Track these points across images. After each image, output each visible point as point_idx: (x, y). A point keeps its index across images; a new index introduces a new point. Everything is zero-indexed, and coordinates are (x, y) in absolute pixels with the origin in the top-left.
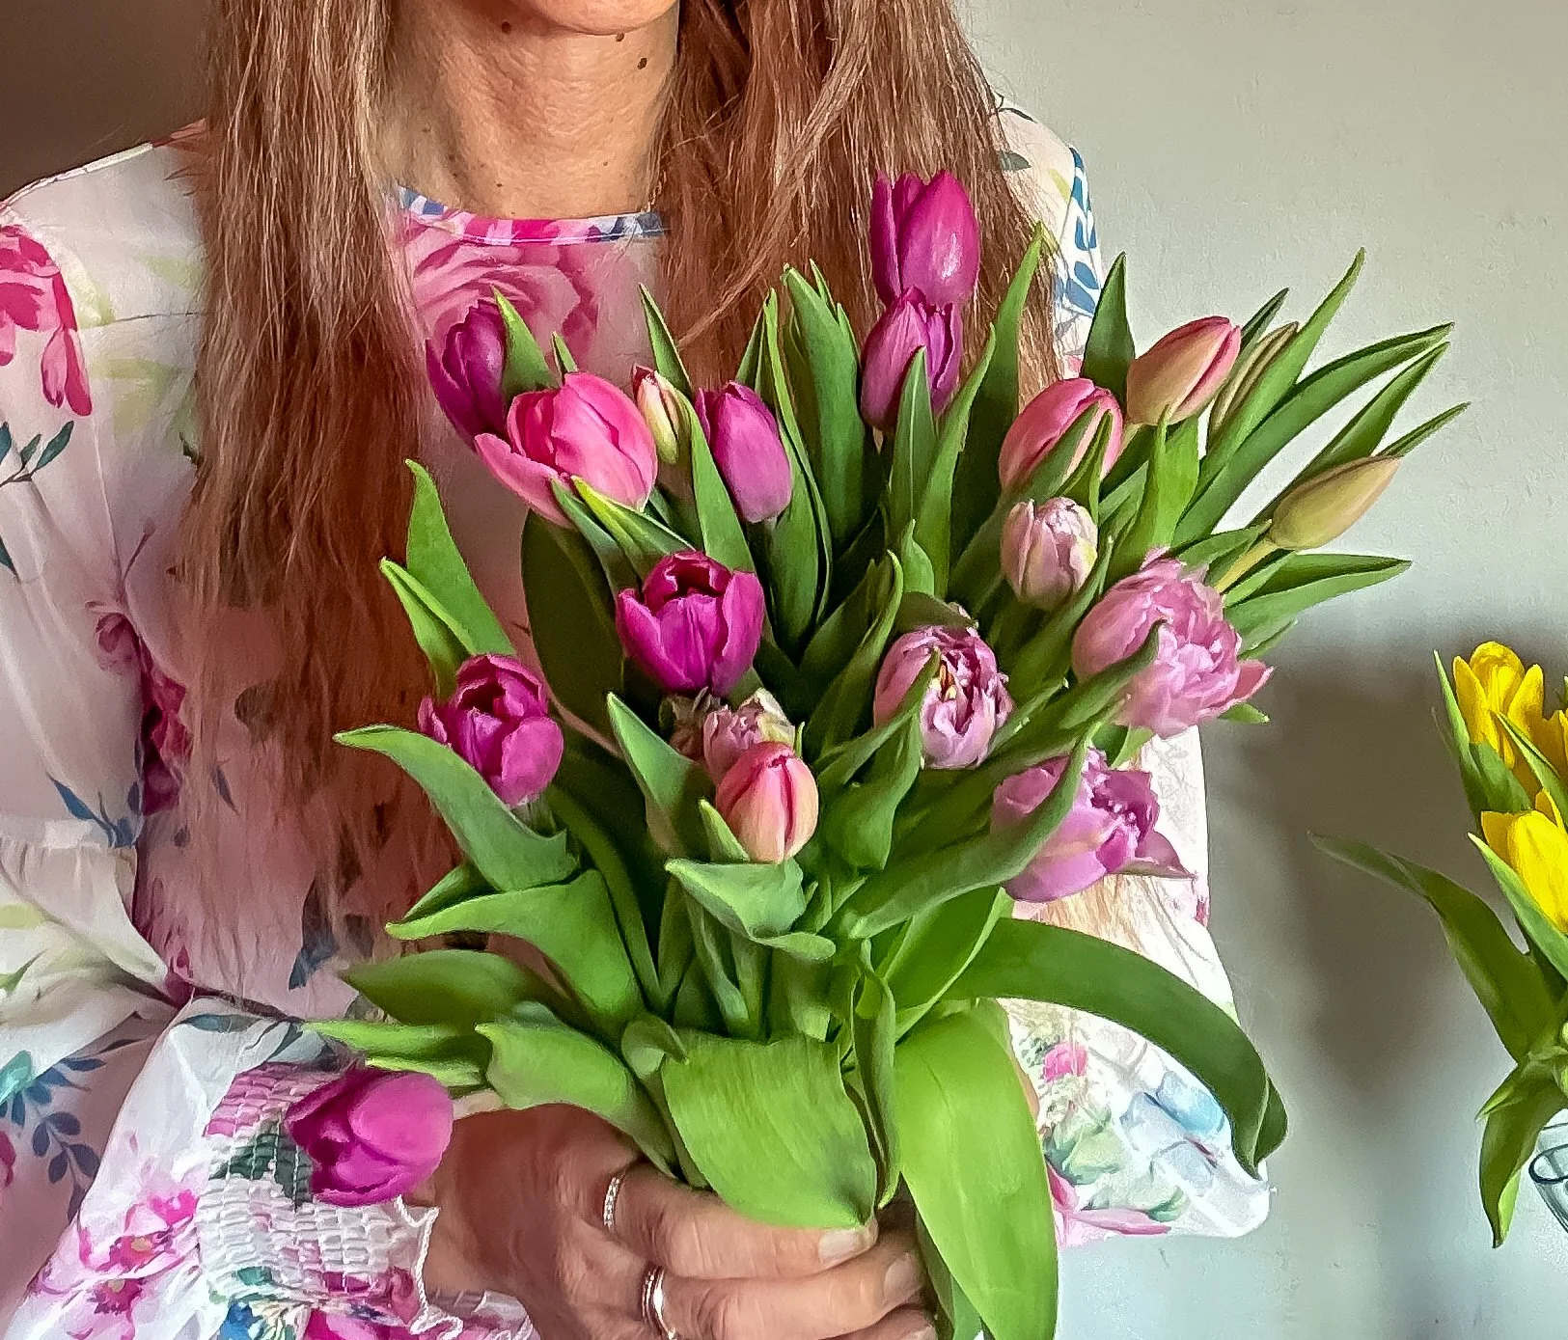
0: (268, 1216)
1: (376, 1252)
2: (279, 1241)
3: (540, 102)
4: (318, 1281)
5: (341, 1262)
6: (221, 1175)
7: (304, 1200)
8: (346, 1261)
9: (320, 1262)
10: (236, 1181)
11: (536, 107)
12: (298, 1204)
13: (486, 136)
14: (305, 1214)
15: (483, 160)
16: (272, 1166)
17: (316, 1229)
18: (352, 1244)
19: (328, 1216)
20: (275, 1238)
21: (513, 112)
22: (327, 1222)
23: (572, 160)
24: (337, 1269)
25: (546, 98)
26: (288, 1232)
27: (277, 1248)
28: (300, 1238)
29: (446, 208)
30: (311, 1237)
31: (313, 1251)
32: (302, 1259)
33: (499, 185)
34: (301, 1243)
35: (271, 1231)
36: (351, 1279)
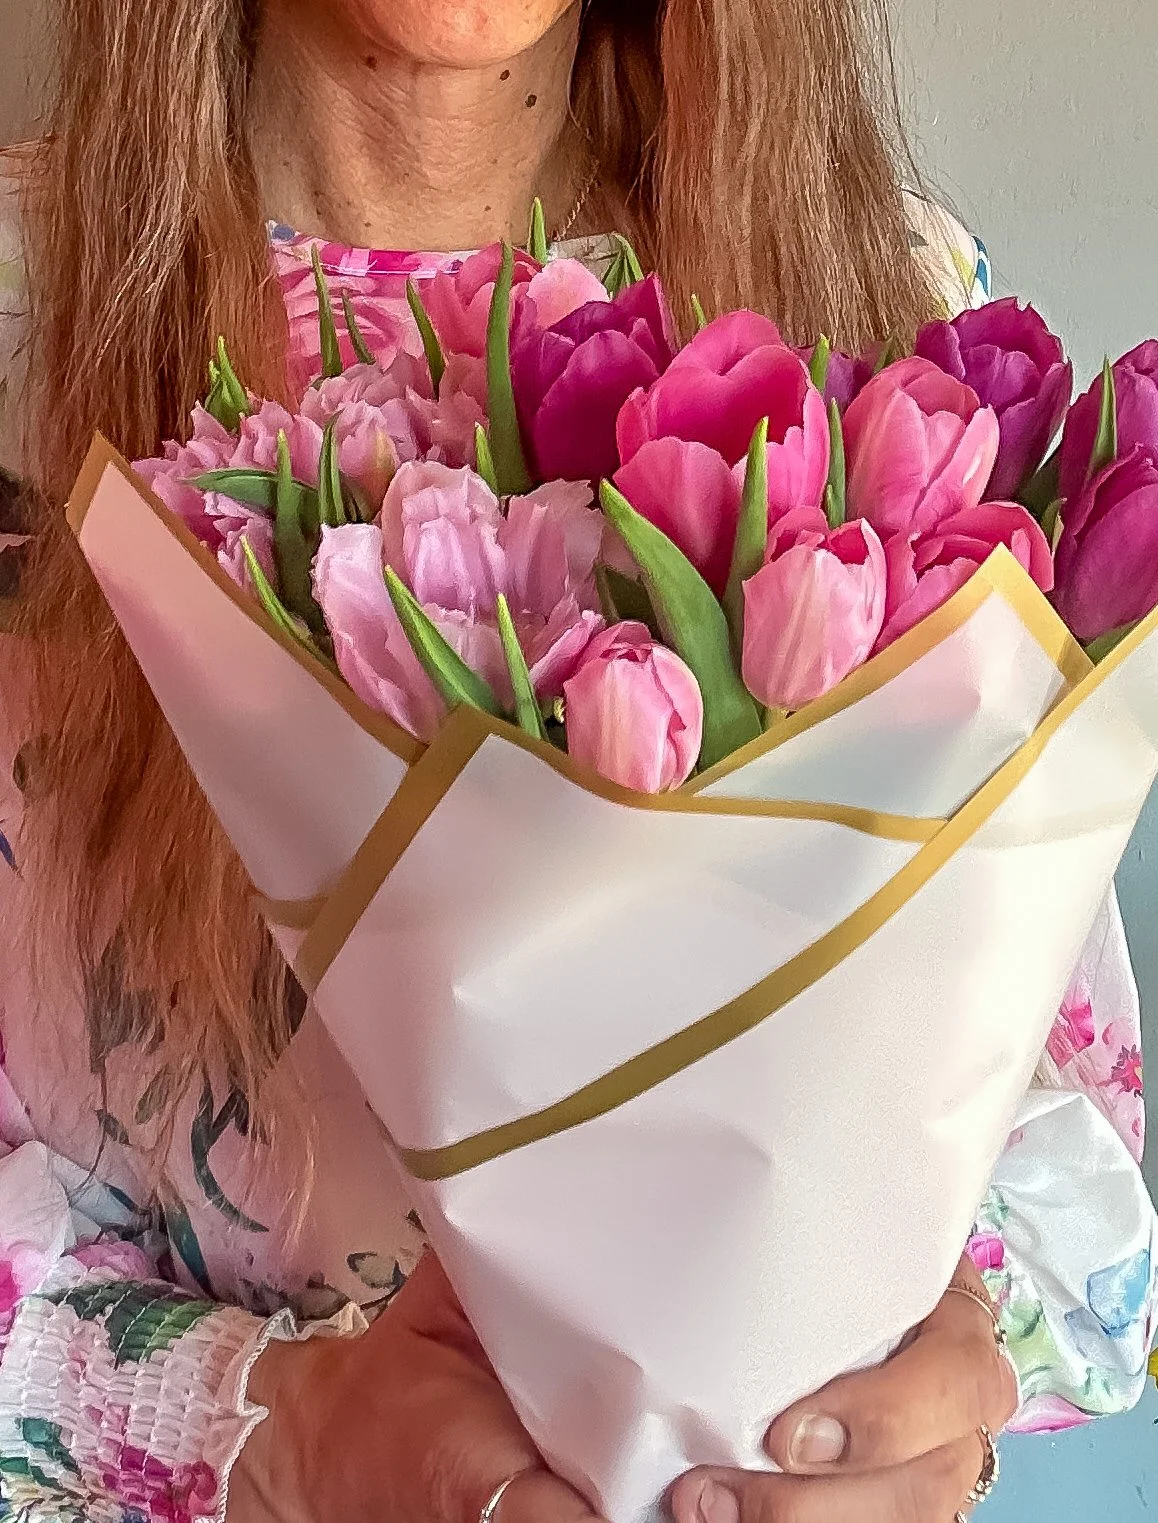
0: (83, 1364)
1: (190, 1438)
2: (86, 1396)
3: (411, 139)
4: (111, 1453)
5: (148, 1439)
6: (56, 1300)
7: (130, 1357)
8: (153, 1439)
9: (123, 1432)
10: (65, 1312)
11: (408, 145)
12: (120, 1361)
13: (355, 171)
14: (124, 1374)
15: (351, 197)
16: (109, 1309)
17: (131, 1394)
18: (166, 1421)
19: (154, 1382)
20: (86, 1389)
21: (383, 149)
22: (146, 1388)
23: (450, 204)
24: (140, 1445)
25: (418, 136)
26: (100, 1389)
27: (82, 1404)
28: (110, 1400)
29: (297, 234)
30: (122, 1400)
31: (119, 1417)
32: (104, 1424)
33: (368, 225)
34: (110, 1405)
35: (83, 1382)
36: (152, 1460)
